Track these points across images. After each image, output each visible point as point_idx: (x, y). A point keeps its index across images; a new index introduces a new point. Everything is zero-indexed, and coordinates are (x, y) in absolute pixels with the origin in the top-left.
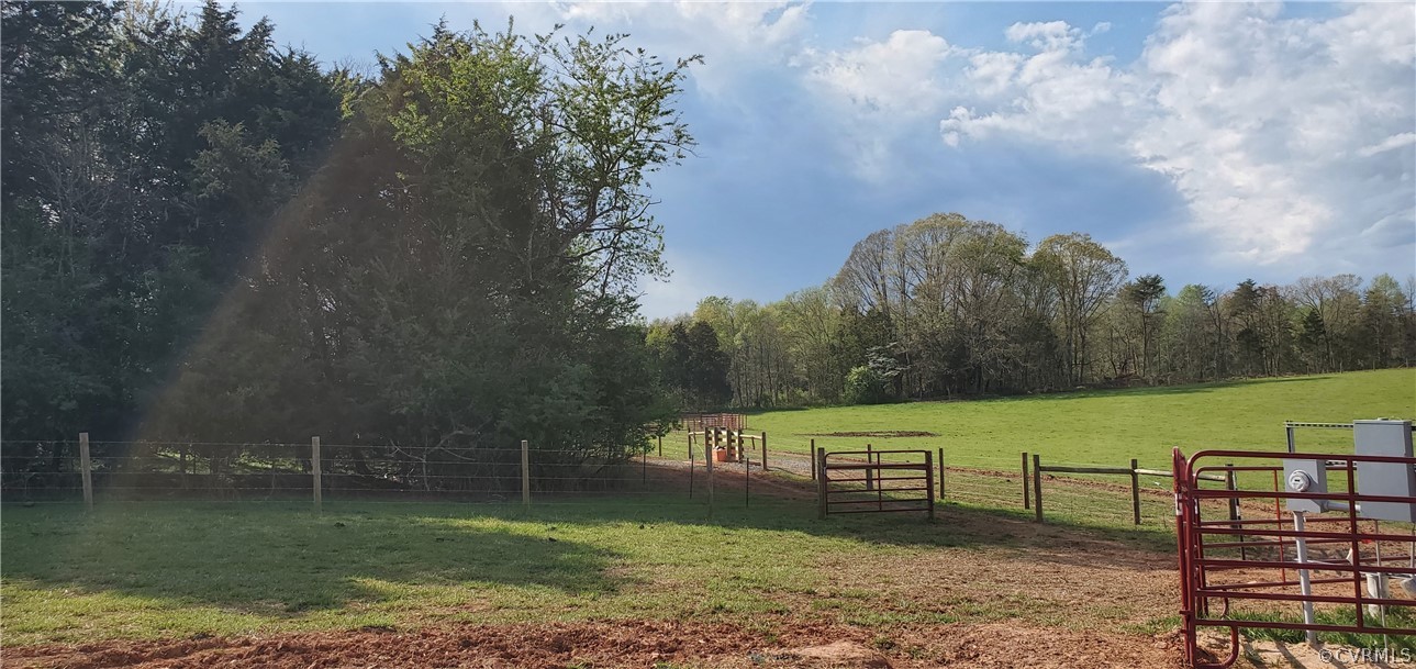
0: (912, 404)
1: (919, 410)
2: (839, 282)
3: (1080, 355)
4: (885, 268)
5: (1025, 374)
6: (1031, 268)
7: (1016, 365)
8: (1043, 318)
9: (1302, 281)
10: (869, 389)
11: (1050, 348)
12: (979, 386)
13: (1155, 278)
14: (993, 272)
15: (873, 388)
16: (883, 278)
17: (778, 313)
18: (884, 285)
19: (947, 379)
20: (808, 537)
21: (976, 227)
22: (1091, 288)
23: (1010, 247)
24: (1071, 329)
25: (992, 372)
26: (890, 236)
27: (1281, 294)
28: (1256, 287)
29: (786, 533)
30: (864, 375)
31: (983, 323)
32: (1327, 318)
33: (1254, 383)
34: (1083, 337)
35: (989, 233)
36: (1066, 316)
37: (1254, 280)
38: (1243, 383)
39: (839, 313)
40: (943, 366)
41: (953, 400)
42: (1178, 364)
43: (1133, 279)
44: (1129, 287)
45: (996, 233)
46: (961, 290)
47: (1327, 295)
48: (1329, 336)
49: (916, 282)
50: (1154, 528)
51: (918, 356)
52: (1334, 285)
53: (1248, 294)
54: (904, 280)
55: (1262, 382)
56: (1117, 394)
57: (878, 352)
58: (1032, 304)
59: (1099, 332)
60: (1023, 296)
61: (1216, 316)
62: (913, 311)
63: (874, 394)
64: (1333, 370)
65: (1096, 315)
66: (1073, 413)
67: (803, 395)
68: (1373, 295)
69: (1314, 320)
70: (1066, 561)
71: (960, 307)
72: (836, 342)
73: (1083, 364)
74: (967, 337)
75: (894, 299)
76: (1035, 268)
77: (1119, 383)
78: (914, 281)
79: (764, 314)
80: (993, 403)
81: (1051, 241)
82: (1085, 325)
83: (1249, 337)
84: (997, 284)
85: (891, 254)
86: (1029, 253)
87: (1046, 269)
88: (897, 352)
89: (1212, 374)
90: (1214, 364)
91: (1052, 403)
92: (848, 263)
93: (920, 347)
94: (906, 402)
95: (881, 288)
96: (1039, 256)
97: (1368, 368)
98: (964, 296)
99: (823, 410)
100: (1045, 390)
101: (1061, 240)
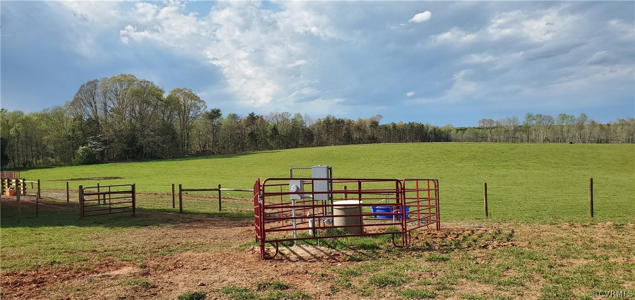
0: (110, 164)
1: (113, 167)
2: (73, 103)
3: (186, 141)
4: (96, 98)
5: (163, 150)
6: (166, 102)
7: (158, 146)
8: (171, 125)
9: (271, 114)
10: (88, 157)
11: (174, 138)
12: (142, 155)
13: (218, 110)
14: (149, 103)
15: (90, 157)
16: (95, 103)
17: (35, 118)
18: (96, 107)
19: (126, 152)
20: (78, 228)
21: (141, 82)
22: (191, 113)
23: (156, 92)
24: (183, 130)
25: (148, 149)
26: (99, 83)
27: (264, 118)
28: (255, 116)
29: (66, 227)
30: (85, 150)
31: (144, 126)
32: (279, 129)
33: (255, 153)
34: (188, 134)
35: (147, 85)
36: (181, 124)
37: (255, 112)
38: (251, 153)
39: (72, 120)
40: (125, 146)
41: (129, 162)
42: (226, 146)
43: (209, 110)
44: (207, 113)
45: (150, 85)
46: (133, 110)
47: (280, 120)
48: (280, 135)
49: (112, 106)
50: (227, 212)
51: (113, 141)
52: (282, 116)
53: (252, 118)
54: (106, 104)
55: (258, 153)
56: (202, 159)
57: (93, 139)
58: (166, 119)
59: (194, 131)
60: (162, 115)
61: (241, 127)
62: (110, 120)
63: (90, 160)
64: (281, 149)
65: (193, 125)
66: (184, 167)
67: (52, 160)
68: (294, 121)
69: (275, 129)
70: (198, 227)
71: (133, 119)
72: (70, 134)
73: (188, 146)
74: (136, 133)
75: (101, 113)
76: (168, 102)
77: (203, 154)
78: (111, 105)
79: (28, 118)
80: (148, 163)
81: (175, 91)
82: (189, 129)
83: (252, 135)
84: (150, 109)
85: (99, 91)
86: (165, 96)
87: (172, 103)
88: (102, 139)
89: (239, 150)
90: (240, 146)
91: (174, 162)
92: (77, 95)
93: (114, 137)
94: (107, 163)
95: (94, 108)
96: (170, 97)
97: (292, 148)
98: (135, 114)
99: (63, 168)
100: (171, 157)
101: (179, 91)
